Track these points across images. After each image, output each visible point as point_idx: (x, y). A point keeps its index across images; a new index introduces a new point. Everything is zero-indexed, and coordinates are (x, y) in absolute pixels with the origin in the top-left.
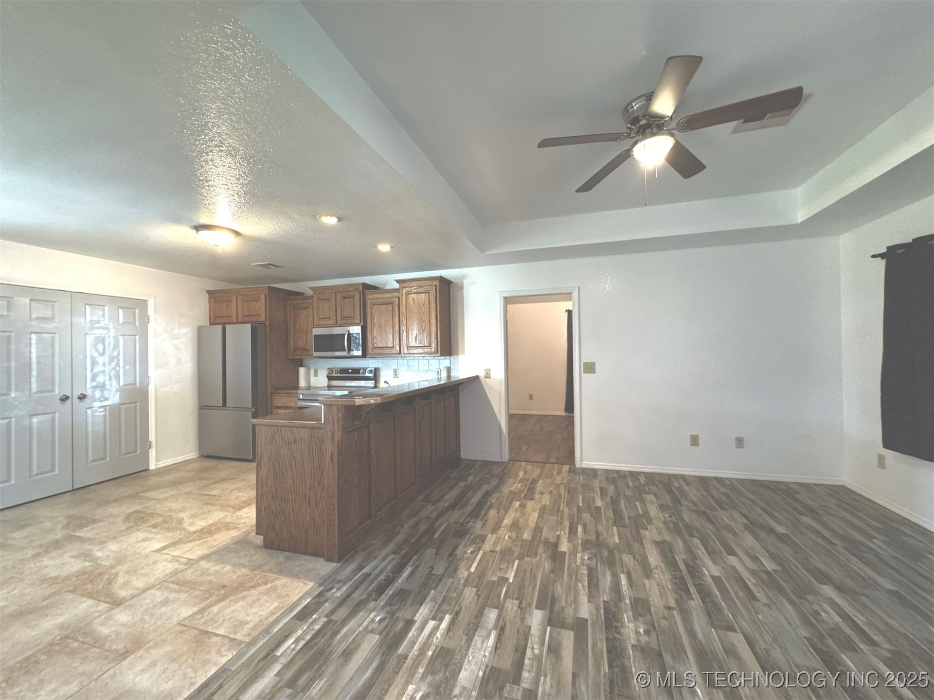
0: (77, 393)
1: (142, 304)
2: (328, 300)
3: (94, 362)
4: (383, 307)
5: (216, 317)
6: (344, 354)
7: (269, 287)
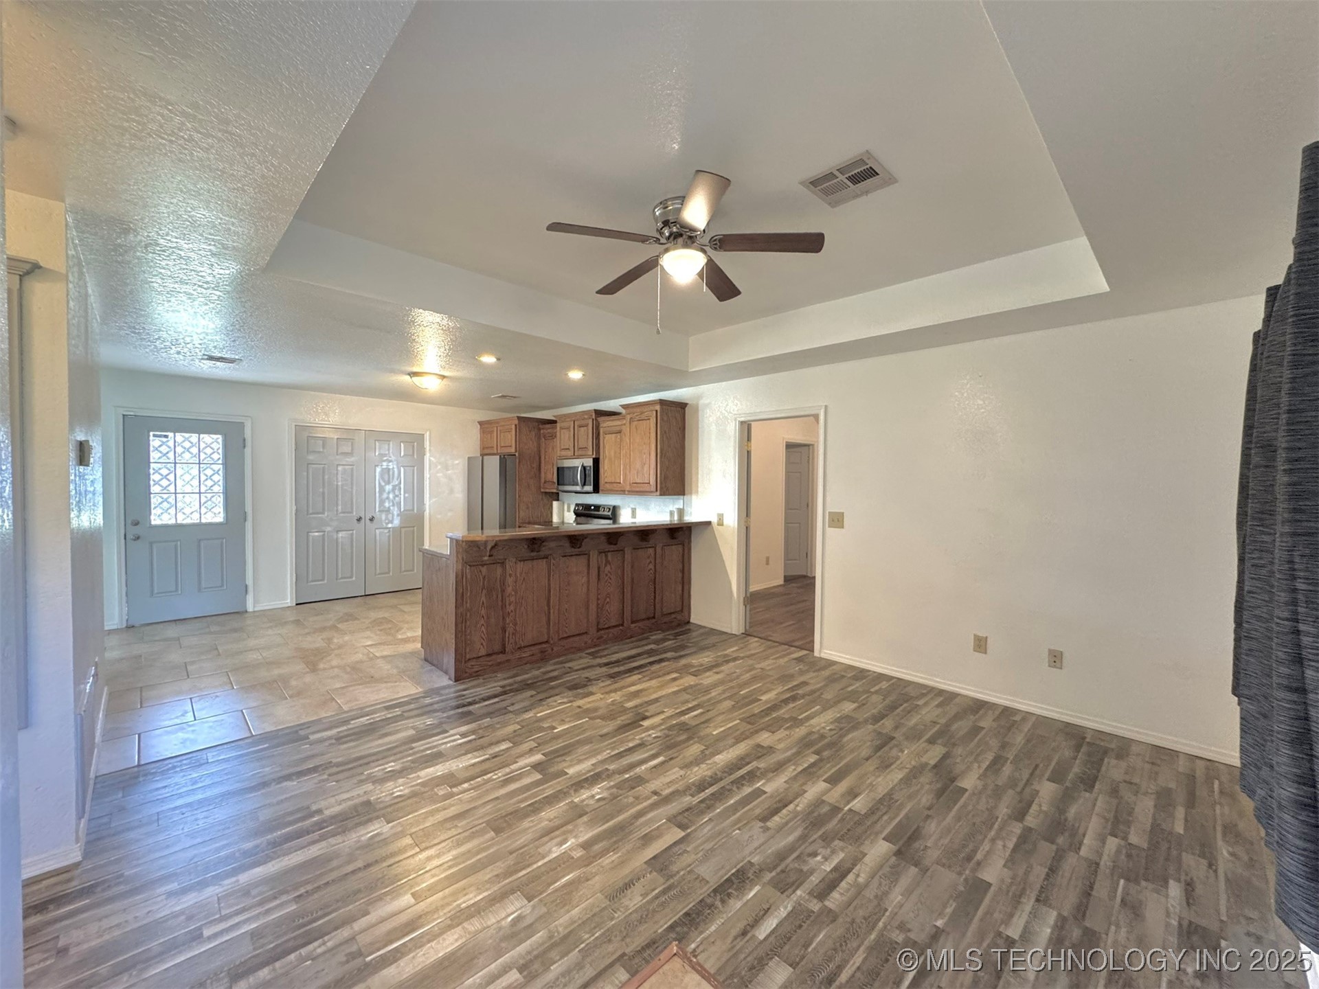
0: (369, 516)
1: (421, 437)
2: (568, 428)
3: (382, 489)
4: (614, 435)
5: (484, 449)
6: (578, 488)
7: (518, 417)
